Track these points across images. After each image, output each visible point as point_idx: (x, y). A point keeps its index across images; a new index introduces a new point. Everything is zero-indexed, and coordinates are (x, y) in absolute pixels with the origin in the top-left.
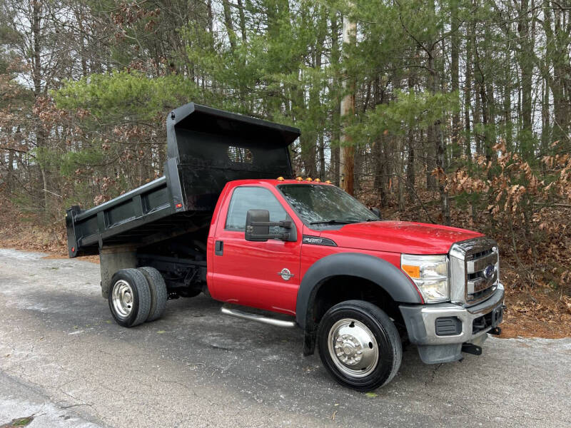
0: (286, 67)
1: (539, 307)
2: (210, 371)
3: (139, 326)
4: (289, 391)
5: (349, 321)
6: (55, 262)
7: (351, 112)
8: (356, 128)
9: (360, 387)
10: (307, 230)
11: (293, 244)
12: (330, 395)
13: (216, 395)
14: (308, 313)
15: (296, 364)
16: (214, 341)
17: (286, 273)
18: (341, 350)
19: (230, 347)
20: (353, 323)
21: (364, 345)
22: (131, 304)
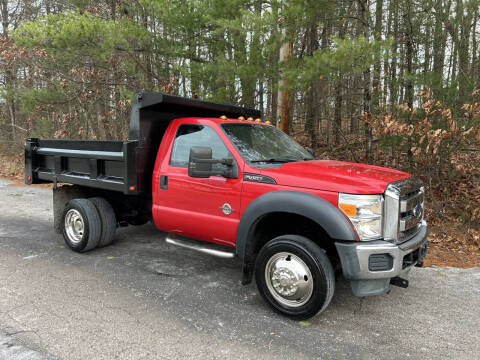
0: (230, 13)
1: (450, 238)
2: (153, 297)
3: (89, 251)
4: (227, 319)
5: (286, 254)
6: (20, 189)
7: (289, 58)
8: (294, 73)
9: (295, 315)
10: (248, 168)
11: (234, 181)
12: (266, 324)
13: (158, 323)
14: (247, 246)
15: (235, 292)
16: (158, 268)
17: (227, 208)
18: (278, 281)
19: (174, 273)
20: (289, 256)
21: (300, 278)
22: (82, 231)
